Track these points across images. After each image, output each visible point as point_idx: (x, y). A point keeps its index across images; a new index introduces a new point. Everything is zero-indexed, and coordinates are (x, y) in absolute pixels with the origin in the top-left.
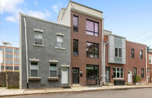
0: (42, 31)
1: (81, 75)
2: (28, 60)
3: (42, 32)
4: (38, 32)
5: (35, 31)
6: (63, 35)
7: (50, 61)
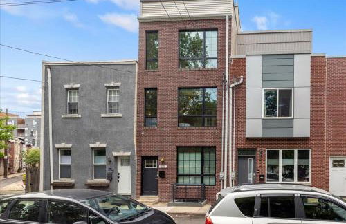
0: (78, 86)
1: (162, 174)
2: (54, 146)
3: (77, 89)
4: (72, 89)
5: (67, 89)
6: (119, 84)
7: (92, 145)
